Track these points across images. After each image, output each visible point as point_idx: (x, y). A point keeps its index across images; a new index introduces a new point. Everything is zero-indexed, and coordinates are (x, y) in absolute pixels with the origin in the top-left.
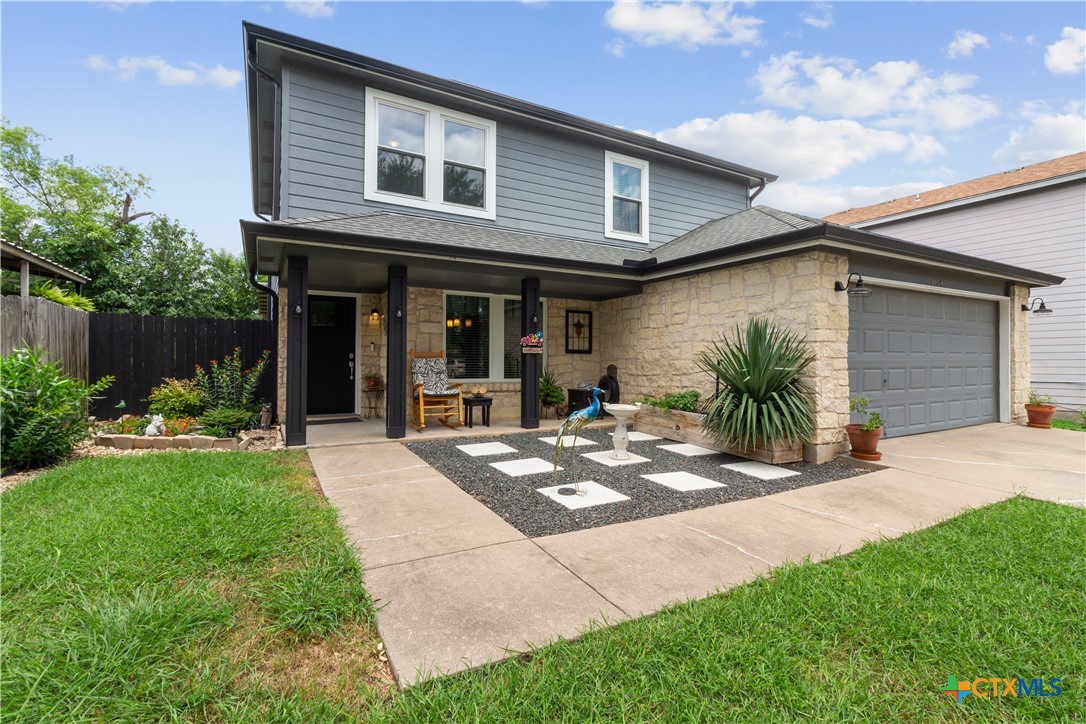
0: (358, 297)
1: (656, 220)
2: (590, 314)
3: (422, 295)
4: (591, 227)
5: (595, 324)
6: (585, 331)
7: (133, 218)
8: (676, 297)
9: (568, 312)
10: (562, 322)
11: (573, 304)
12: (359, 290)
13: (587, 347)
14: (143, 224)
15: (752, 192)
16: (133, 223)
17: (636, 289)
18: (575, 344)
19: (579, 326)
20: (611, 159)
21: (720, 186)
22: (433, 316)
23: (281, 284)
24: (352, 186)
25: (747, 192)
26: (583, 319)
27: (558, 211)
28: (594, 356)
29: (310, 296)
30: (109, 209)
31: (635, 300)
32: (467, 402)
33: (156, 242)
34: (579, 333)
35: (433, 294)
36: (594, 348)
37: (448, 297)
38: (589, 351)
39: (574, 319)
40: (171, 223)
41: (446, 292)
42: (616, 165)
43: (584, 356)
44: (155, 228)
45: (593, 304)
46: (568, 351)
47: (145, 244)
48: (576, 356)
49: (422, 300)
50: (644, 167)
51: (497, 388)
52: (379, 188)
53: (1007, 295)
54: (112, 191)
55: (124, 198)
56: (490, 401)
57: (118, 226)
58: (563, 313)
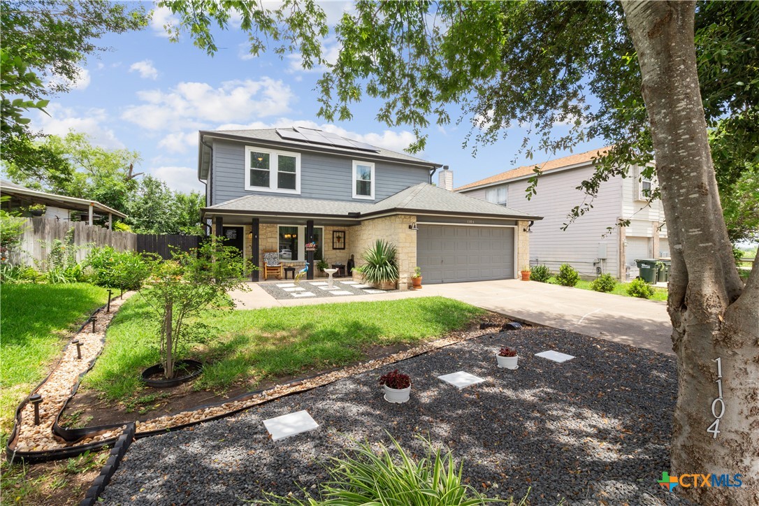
0: (244, 226)
1: (378, 189)
2: (344, 232)
3: (269, 227)
4: (346, 194)
5: (347, 237)
6: (342, 240)
7: (134, 176)
8: (370, 228)
9: (334, 232)
10: (331, 236)
11: (336, 228)
12: (245, 224)
13: (343, 247)
14: (139, 180)
15: (431, 172)
16: (134, 178)
17: (359, 223)
18: (337, 245)
19: (339, 238)
20: (355, 163)
21: (413, 170)
22: (273, 236)
23: (213, 223)
24: (240, 185)
25: (429, 173)
26: (341, 235)
27: (329, 188)
28: (346, 250)
29: (224, 227)
30: (121, 171)
31: (357, 228)
32: (286, 270)
33: (146, 190)
34: (339, 241)
35: (273, 226)
36: (346, 247)
37: (280, 227)
38: (344, 249)
39: (336, 235)
40: (154, 179)
41: (279, 225)
42: (358, 166)
43: (342, 251)
44: (145, 182)
45: (346, 228)
46: (334, 249)
47: (140, 189)
48: (338, 251)
49: (269, 229)
50: (373, 166)
51: (301, 264)
52: (251, 185)
53: (516, 225)
54: (122, 162)
55: (129, 165)
56: (294, 269)
57: (127, 180)
58: (332, 232)
